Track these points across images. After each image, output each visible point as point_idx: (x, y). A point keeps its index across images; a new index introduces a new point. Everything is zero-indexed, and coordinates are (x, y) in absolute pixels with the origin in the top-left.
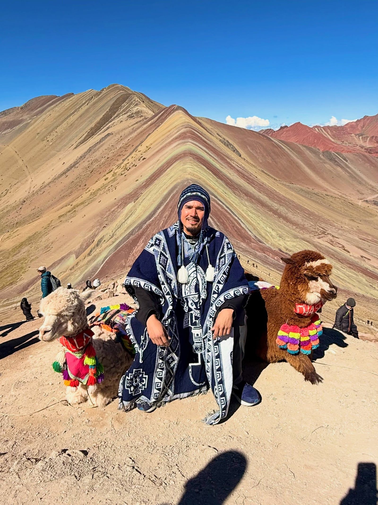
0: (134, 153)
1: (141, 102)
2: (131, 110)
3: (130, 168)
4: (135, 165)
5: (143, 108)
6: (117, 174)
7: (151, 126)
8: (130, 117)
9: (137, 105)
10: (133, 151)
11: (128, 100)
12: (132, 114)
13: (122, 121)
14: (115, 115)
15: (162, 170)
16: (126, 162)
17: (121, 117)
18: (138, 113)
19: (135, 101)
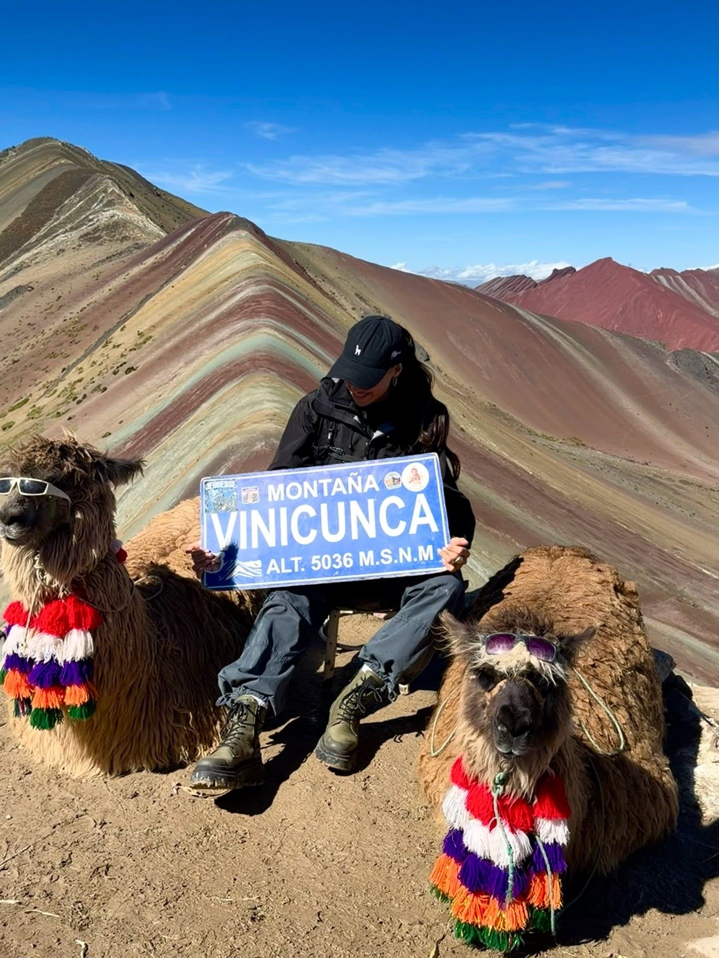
0: (100, 350)
1: (123, 195)
2: (91, 217)
3: (85, 396)
4: (102, 387)
5: (131, 215)
6: (45, 411)
7: (154, 273)
8: (89, 240)
9: (110, 204)
10: (96, 346)
11: (84, 188)
12: (96, 230)
13: (63, 251)
14: (43, 231)
15: (185, 408)
16: (73, 376)
17: (61, 238)
18: (114, 227)
19: (105, 191)
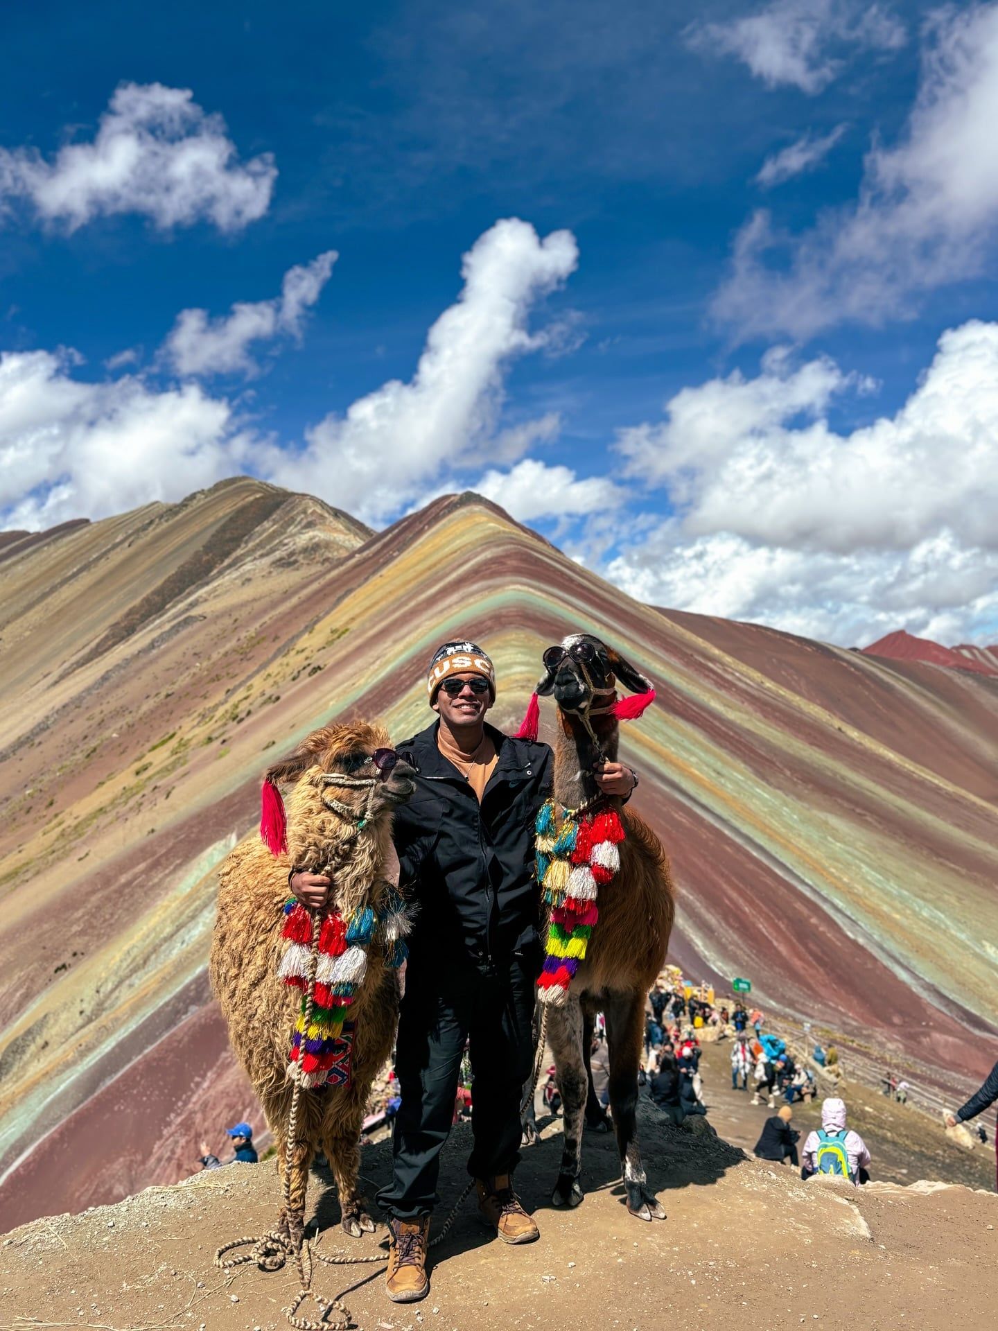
0: (279, 661)
1: (326, 513)
2: (286, 541)
3: (250, 712)
4: (274, 697)
5: (335, 535)
7: (357, 570)
8: (282, 566)
9: (310, 525)
10: (275, 657)
11: (279, 512)
12: (292, 554)
13: (249, 580)
14: (227, 562)
16: (239, 695)
17: (248, 567)
18: (312, 549)
19: (305, 511)
